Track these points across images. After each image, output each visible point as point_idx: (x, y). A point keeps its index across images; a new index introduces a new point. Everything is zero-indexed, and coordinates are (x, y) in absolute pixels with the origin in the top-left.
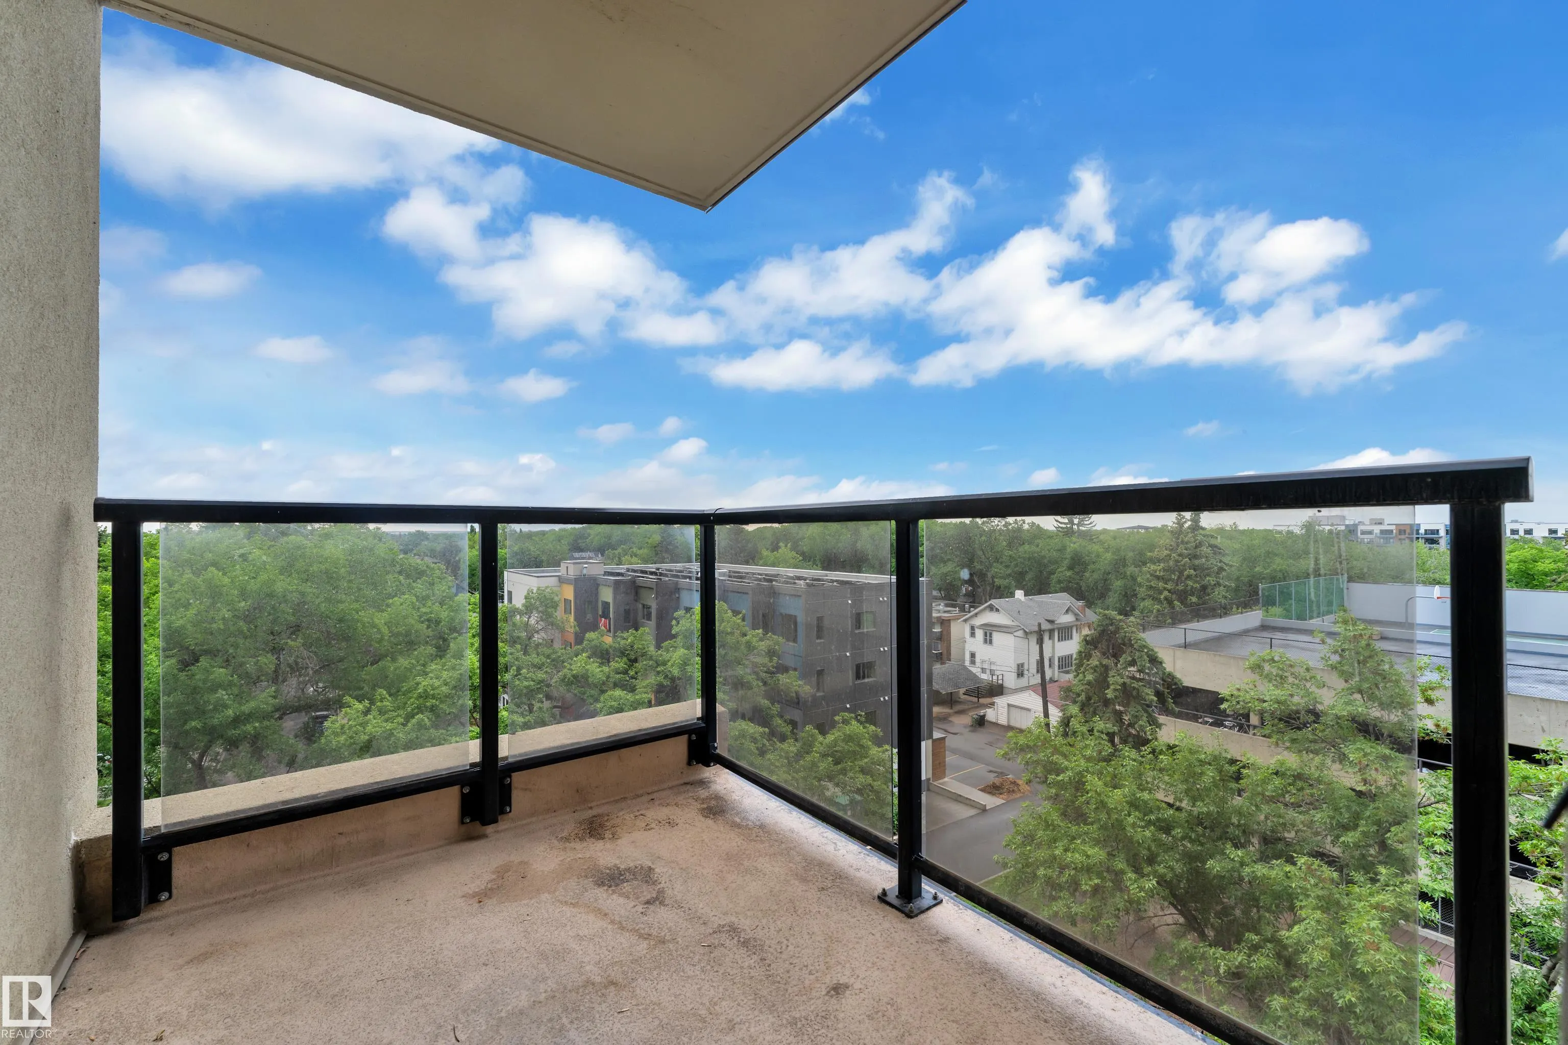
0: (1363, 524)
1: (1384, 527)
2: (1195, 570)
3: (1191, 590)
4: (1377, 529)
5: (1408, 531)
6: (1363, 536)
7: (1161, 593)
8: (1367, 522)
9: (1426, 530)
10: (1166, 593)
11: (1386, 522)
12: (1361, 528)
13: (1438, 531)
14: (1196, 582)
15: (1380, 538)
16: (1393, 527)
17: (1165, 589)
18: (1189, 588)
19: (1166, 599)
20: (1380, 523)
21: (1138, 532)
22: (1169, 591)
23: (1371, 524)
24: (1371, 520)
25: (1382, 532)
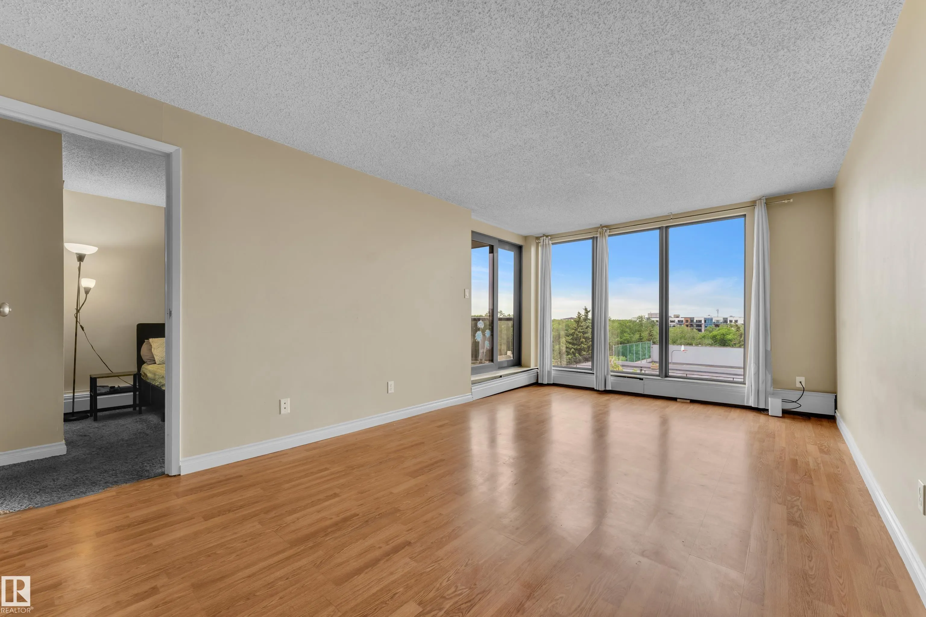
0: (671, 317)
2: (585, 339)
3: (583, 348)
4: (676, 320)
5: (689, 321)
6: (671, 323)
7: (571, 349)
8: (673, 317)
9: (696, 320)
10: (573, 350)
11: (680, 317)
13: (701, 321)
14: (586, 345)
15: (678, 324)
16: (683, 319)
17: (572, 348)
18: (582, 347)
19: (573, 352)
20: (678, 317)
21: (570, 321)
22: (574, 349)
23: (674, 317)
24: (674, 315)
25: (679, 321)
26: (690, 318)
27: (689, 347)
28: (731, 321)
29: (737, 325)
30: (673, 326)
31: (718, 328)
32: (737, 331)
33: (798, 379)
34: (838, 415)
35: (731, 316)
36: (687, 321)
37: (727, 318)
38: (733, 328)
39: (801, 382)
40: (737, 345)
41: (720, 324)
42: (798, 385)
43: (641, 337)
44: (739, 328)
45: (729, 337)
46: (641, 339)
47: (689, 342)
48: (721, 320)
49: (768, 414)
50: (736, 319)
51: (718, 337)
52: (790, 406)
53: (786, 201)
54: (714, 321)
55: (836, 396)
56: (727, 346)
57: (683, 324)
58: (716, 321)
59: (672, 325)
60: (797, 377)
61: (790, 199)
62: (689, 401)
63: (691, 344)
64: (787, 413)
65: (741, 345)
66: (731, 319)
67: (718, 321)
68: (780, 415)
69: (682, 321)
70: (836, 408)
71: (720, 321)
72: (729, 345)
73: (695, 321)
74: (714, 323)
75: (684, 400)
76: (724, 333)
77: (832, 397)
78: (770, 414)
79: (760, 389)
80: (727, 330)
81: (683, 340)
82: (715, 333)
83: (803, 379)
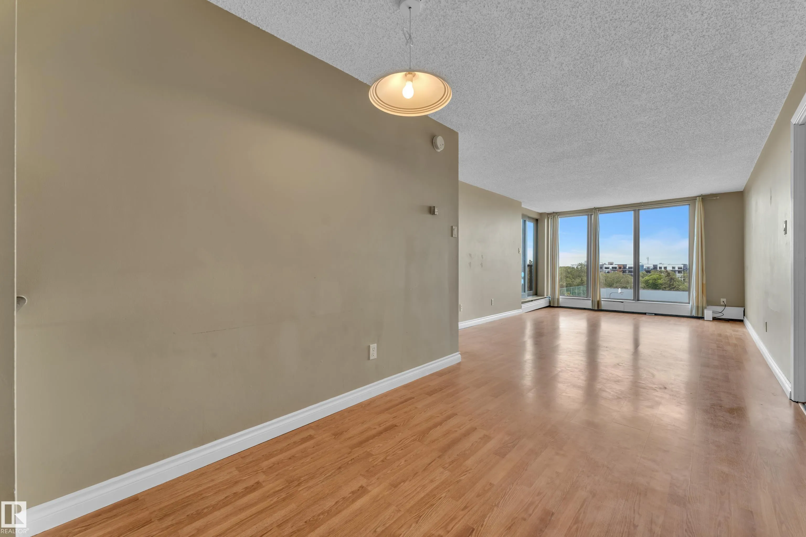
0: (606, 265)
1: (614, 266)
4: (611, 267)
5: (622, 268)
8: (607, 264)
9: (629, 267)
12: (605, 266)
15: (612, 270)
16: (617, 266)
20: (612, 264)
23: (609, 264)
24: (609, 263)
25: (613, 267)
26: (623, 265)
27: (624, 290)
28: (660, 268)
29: (667, 271)
30: (608, 272)
31: (649, 274)
32: (667, 276)
33: (722, 300)
34: (745, 320)
35: (660, 264)
36: (620, 268)
37: (657, 265)
38: (663, 274)
39: (723, 302)
40: (667, 289)
41: (651, 270)
42: (722, 303)
43: (583, 282)
44: (669, 273)
45: (660, 281)
46: (582, 283)
47: (624, 285)
48: (652, 267)
49: (704, 320)
50: (665, 266)
51: (651, 281)
52: (717, 316)
53: (715, 198)
54: (644, 268)
55: (744, 309)
56: (658, 289)
57: (617, 270)
58: (646, 268)
59: (606, 271)
60: (721, 299)
61: (717, 197)
62: (654, 314)
63: (626, 288)
64: (715, 319)
65: (671, 289)
66: (661, 266)
67: (648, 268)
68: (712, 320)
69: (616, 268)
70: (744, 315)
71: (650, 268)
72: (659, 289)
73: (627, 268)
74: (645, 269)
75: (651, 314)
76: (656, 278)
77: (743, 309)
78: (705, 319)
79: (699, 305)
80: (658, 276)
81: (618, 284)
82: (647, 278)
83: (725, 300)
